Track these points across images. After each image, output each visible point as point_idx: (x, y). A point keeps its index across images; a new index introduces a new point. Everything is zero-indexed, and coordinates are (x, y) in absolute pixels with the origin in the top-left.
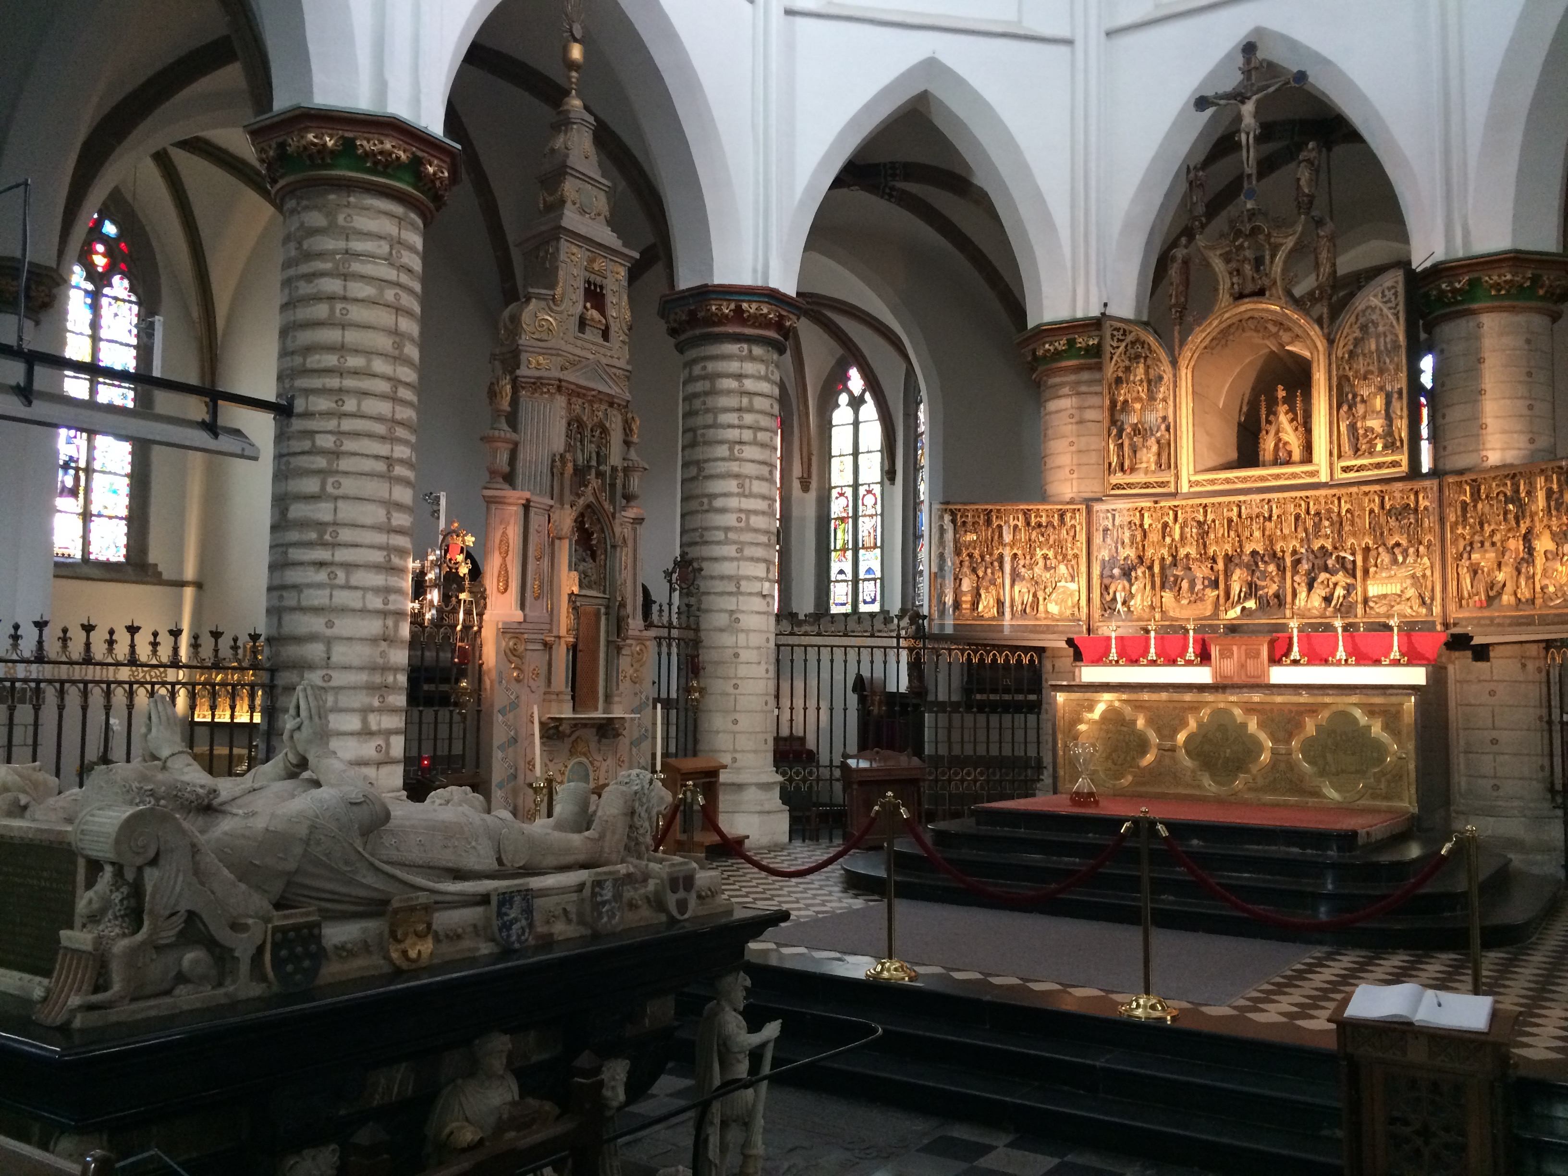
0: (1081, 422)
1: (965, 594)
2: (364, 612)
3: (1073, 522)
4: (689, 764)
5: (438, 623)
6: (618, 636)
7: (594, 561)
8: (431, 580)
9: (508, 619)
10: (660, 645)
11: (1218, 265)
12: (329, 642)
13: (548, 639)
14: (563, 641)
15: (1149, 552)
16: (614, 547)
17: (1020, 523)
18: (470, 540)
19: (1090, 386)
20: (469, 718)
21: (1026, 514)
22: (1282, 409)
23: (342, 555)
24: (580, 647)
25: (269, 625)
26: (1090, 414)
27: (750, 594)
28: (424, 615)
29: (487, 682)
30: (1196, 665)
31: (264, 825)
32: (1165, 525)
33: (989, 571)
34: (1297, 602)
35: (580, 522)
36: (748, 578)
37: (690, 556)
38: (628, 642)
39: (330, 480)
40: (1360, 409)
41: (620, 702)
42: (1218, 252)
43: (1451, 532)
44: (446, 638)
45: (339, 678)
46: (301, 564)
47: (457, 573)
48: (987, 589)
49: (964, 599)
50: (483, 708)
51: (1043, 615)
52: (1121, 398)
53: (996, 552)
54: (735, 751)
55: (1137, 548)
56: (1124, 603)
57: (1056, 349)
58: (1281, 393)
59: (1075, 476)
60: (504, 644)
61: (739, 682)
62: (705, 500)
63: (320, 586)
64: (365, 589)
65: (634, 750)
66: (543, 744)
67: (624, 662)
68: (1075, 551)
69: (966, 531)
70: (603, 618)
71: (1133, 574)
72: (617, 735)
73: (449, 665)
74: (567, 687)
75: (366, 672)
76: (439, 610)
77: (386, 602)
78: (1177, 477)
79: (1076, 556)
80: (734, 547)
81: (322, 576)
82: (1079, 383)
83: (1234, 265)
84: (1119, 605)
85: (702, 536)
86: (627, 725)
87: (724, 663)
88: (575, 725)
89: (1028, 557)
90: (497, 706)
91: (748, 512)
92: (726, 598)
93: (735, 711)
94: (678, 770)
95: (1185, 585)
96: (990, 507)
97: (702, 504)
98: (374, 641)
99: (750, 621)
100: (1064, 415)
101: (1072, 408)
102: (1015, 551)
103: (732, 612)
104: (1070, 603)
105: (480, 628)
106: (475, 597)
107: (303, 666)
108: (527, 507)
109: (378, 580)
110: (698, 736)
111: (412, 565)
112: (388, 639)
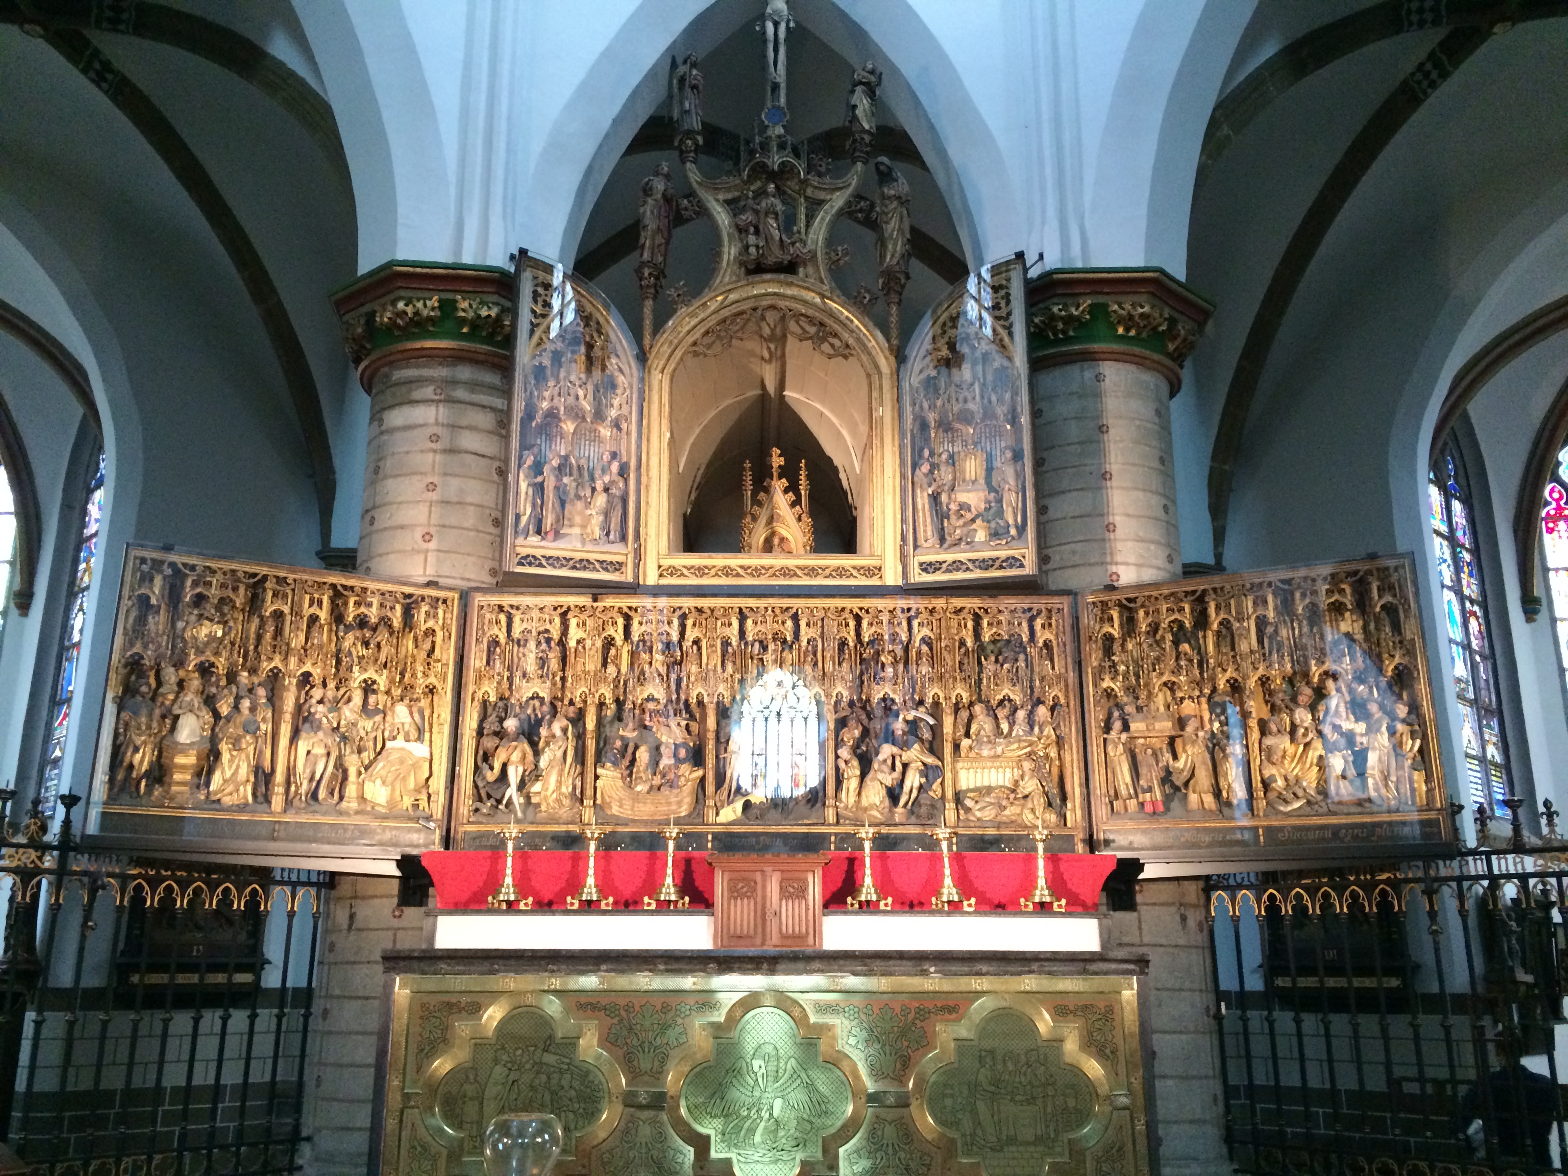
0: (451, 451)
1: (183, 749)
3: (431, 623)
11: (723, 217)
15: (577, 691)
17: (324, 615)
19: (472, 391)
21: (338, 595)
22: (779, 485)
26: (470, 441)
30: (682, 912)
32: (609, 643)
33: (246, 704)
34: (843, 796)
40: (945, 475)
42: (721, 197)
43: (1095, 685)
48: (236, 744)
49: (180, 760)
51: (354, 805)
52: (545, 405)
53: (266, 666)
55: (554, 684)
56: (522, 786)
57: (417, 313)
58: (777, 460)
59: (432, 545)
68: (432, 680)
69: (201, 616)
71: (544, 732)
78: (639, 557)
79: (431, 691)
82: (454, 383)
83: (747, 217)
84: (512, 792)
89: (332, 685)
95: (643, 755)
96: (262, 570)
100: (420, 438)
101: (437, 423)
102: (307, 668)
104: (412, 785)
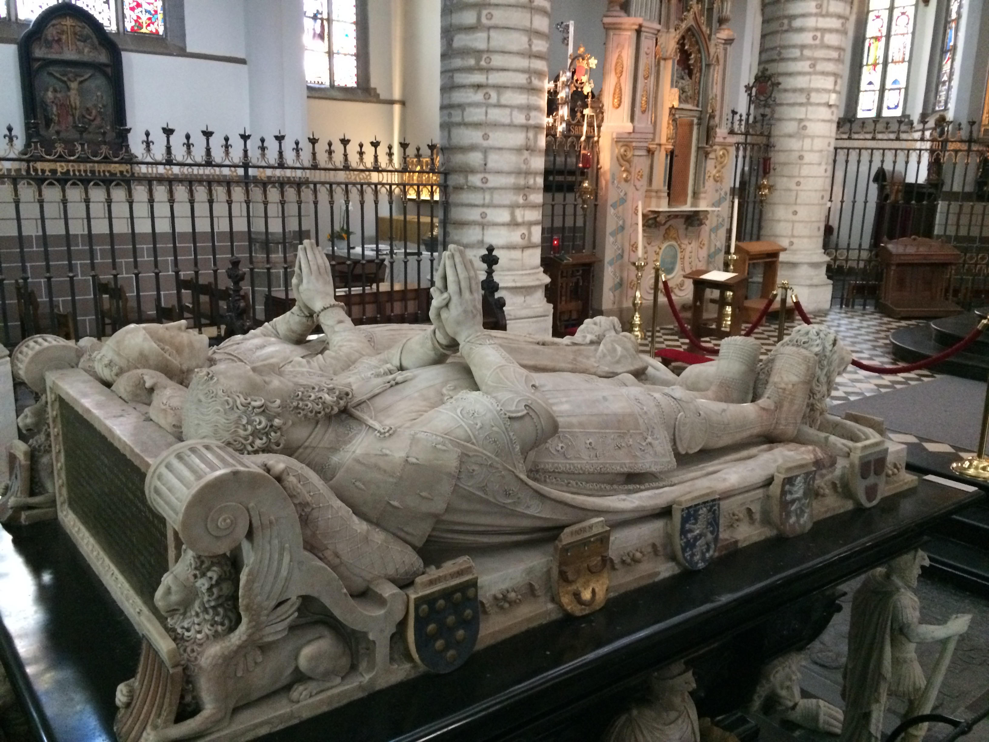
2: (511, 126)
4: (755, 247)
5: (566, 135)
6: (707, 144)
7: (690, 77)
8: (562, 98)
9: (621, 130)
10: (738, 149)
12: (485, 151)
13: (651, 146)
14: (663, 148)
16: (708, 66)
18: (593, 62)
20: (588, 210)
23: (495, 78)
24: (676, 153)
25: (442, 138)
27: (819, 104)
28: (556, 128)
29: (603, 182)
31: (403, 454)
35: (681, 44)
36: (818, 90)
37: (769, 73)
38: (715, 147)
39: (484, 12)
41: (705, 198)
44: (573, 146)
45: (494, 181)
46: (463, 86)
47: (582, 91)
50: (599, 202)
54: (793, 236)
60: (617, 151)
61: (801, 180)
62: (786, 21)
63: (477, 105)
64: (511, 107)
65: (713, 236)
66: (644, 231)
67: (710, 165)
70: (695, 128)
72: (701, 224)
73: (574, 167)
74: (664, 185)
75: (513, 175)
76: (568, 124)
77: (528, 118)
80: (809, 63)
81: (479, 97)
85: (780, 53)
86: (709, 216)
87: (789, 164)
88: (669, 216)
90: (610, 202)
91: (824, 31)
92: (797, 108)
93: (796, 204)
94: (748, 253)
97: (782, 25)
98: (518, 150)
99: (815, 128)
103: (801, 120)
105: (599, 137)
106: (595, 112)
107: (468, 170)
108: (639, 32)
109: (521, 99)
110: (763, 224)
111: (548, 85)
112: (529, 148)
